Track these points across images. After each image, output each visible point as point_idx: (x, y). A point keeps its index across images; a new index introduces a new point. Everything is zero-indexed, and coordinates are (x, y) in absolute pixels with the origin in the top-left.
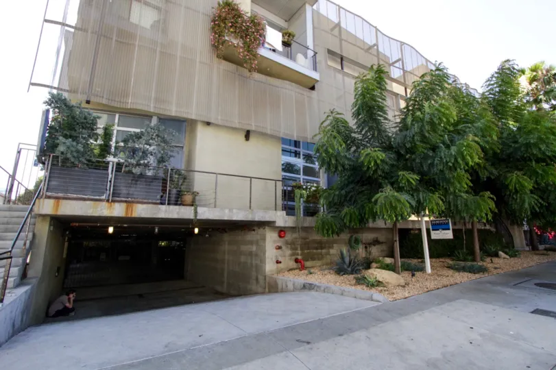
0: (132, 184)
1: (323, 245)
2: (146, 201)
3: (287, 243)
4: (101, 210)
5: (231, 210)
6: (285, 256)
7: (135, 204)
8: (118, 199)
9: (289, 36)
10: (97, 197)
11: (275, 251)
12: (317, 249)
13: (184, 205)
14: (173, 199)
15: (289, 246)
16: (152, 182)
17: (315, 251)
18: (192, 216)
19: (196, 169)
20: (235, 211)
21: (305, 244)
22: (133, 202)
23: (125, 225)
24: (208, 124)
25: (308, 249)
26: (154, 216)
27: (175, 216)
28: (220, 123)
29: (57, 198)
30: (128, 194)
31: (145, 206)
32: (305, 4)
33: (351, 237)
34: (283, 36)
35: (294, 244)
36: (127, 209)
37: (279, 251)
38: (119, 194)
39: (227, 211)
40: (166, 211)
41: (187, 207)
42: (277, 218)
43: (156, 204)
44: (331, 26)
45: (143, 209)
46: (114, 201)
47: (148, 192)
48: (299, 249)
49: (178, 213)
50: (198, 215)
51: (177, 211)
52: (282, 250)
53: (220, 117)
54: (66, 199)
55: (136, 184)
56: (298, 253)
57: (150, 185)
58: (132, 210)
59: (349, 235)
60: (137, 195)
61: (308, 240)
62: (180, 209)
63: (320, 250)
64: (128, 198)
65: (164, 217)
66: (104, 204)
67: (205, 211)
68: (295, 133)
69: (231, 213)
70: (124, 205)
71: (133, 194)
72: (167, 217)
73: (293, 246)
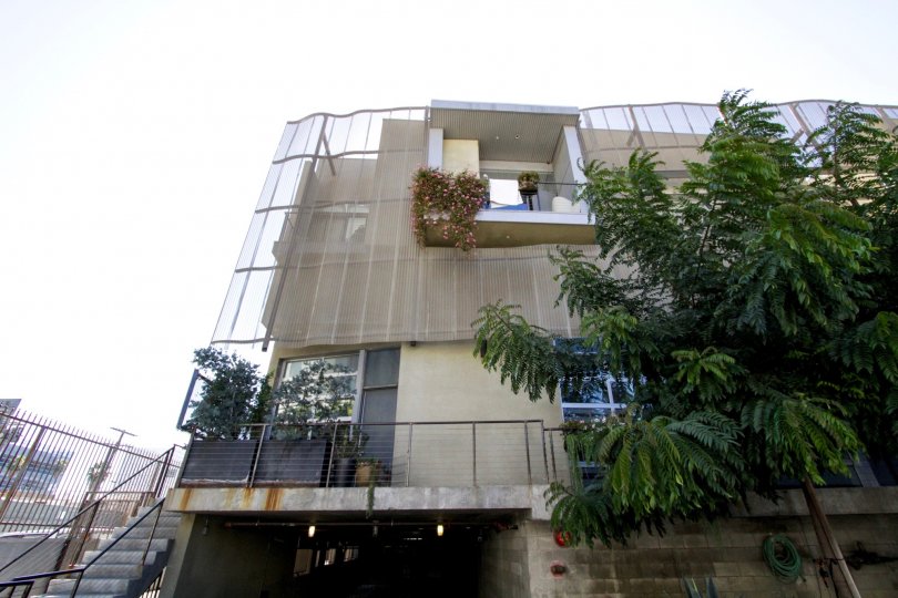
0: (282, 456)
1: (682, 566)
2: (299, 482)
3: (579, 559)
4: (237, 501)
5: (434, 490)
6: (577, 592)
7: (280, 489)
8: (263, 482)
9: (528, 180)
10: (238, 482)
11: (550, 576)
12: (664, 575)
13: (357, 486)
14: (342, 475)
15: (586, 567)
16: (310, 450)
17: (658, 580)
18: (364, 507)
19: (398, 420)
20: (442, 490)
21: (628, 561)
22: (281, 486)
24: (414, 344)
25: (640, 575)
26: (307, 508)
27: (337, 506)
28: (428, 338)
30: (276, 473)
31: (293, 491)
32: (562, 128)
33: (766, 540)
34: (520, 183)
35: (599, 562)
36: (270, 496)
37: (559, 577)
38: (265, 474)
39: (427, 492)
40: (324, 498)
41: (359, 490)
42: (534, 502)
43: (313, 486)
44: (627, 138)
45: (292, 497)
46: (254, 486)
47: (302, 467)
48: (614, 575)
49: (342, 501)
50: (375, 502)
51: (342, 496)
52: (570, 578)
53: (427, 331)
54: (200, 486)
55: (288, 456)
56: (616, 588)
57: (307, 456)
58: (275, 501)
59: (759, 536)
60: (288, 473)
61: (635, 552)
62: (346, 493)
63: (675, 580)
64: (275, 479)
65: (320, 509)
66: (241, 491)
67: (387, 495)
68: (569, 328)
69: (435, 496)
70: (266, 491)
71: (282, 473)
72: (325, 508)
73: (596, 566)
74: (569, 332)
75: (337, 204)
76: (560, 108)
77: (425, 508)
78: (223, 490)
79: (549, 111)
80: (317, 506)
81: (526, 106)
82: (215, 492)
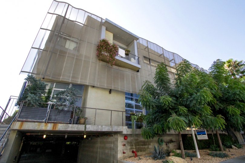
0: (57, 114)
1: (146, 144)
2: (63, 122)
4: (42, 127)
5: (102, 126)
6: (127, 150)
9: (128, 52)
10: (41, 121)
11: (122, 146)
13: (80, 124)
14: (75, 121)
15: (129, 144)
16: (67, 113)
17: (142, 146)
18: (83, 130)
19: (87, 107)
20: (104, 126)
21: (137, 143)
22: (57, 123)
23: (52, 134)
24: (93, 87)
25: (138, 145)
26: (66, 130)
27: (76, 129)
28: (99, 86)
29: (23, 121)
30: (55, 119)
32: (134, 40)
33: (159, 139)
34: (125, 52)
35: (132, 143)
36: (54, 126)
37: (124, 147)
38: (51, 119)
39: (100, 127)
40: (72, 127)
41: (82, 125)
42: (123, 130)
43: (67, 123)
44: (145, 48)
45: (61, 126)
46: (48, 123)
47: (64, 118)
48: (134, 146)
49: (77, 128)
50: (86, 129)
51: (77, 126)
52: (126, 147)
53: (99, 84)
54: (26, 121)
55: (59, 114)
56: (134, 148)
57: (65, 115)
58: (56, 127)
59: (158, 138)
60: (59, 119)
61: (138, 141)
62: (78, 126)
63: (144, 146)
64: (55, 121)
65: (70, 130)
66: (44, 124)
67: (90, 127)
68: (131, 91)
69: (102, 128)
70: (52, 124)
71: (57, 119)
72: (72, 130)
73: (131, 144)
74: (131, 92)
75: (73, 37)
76: (136, 35)
77: (99, 130)
78: (36, 123)
79: (133, 35)
80: (69, 129)
81: (128, 31)
82: (33, 124)
